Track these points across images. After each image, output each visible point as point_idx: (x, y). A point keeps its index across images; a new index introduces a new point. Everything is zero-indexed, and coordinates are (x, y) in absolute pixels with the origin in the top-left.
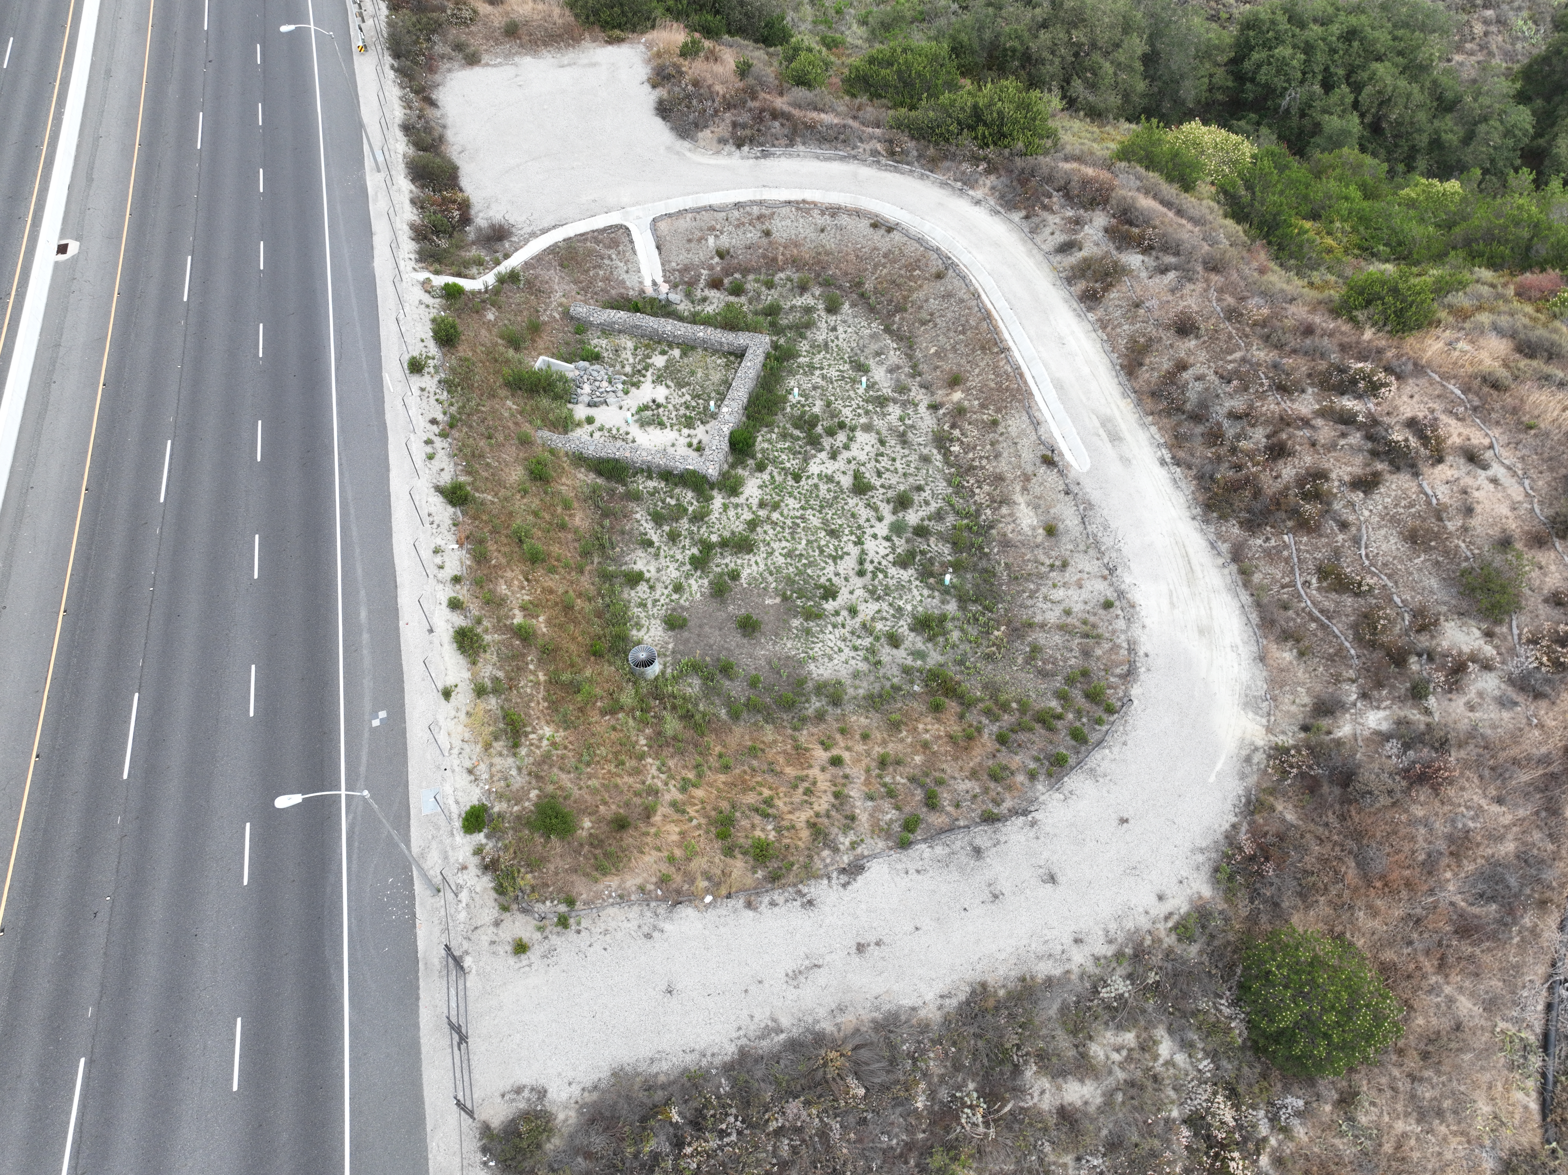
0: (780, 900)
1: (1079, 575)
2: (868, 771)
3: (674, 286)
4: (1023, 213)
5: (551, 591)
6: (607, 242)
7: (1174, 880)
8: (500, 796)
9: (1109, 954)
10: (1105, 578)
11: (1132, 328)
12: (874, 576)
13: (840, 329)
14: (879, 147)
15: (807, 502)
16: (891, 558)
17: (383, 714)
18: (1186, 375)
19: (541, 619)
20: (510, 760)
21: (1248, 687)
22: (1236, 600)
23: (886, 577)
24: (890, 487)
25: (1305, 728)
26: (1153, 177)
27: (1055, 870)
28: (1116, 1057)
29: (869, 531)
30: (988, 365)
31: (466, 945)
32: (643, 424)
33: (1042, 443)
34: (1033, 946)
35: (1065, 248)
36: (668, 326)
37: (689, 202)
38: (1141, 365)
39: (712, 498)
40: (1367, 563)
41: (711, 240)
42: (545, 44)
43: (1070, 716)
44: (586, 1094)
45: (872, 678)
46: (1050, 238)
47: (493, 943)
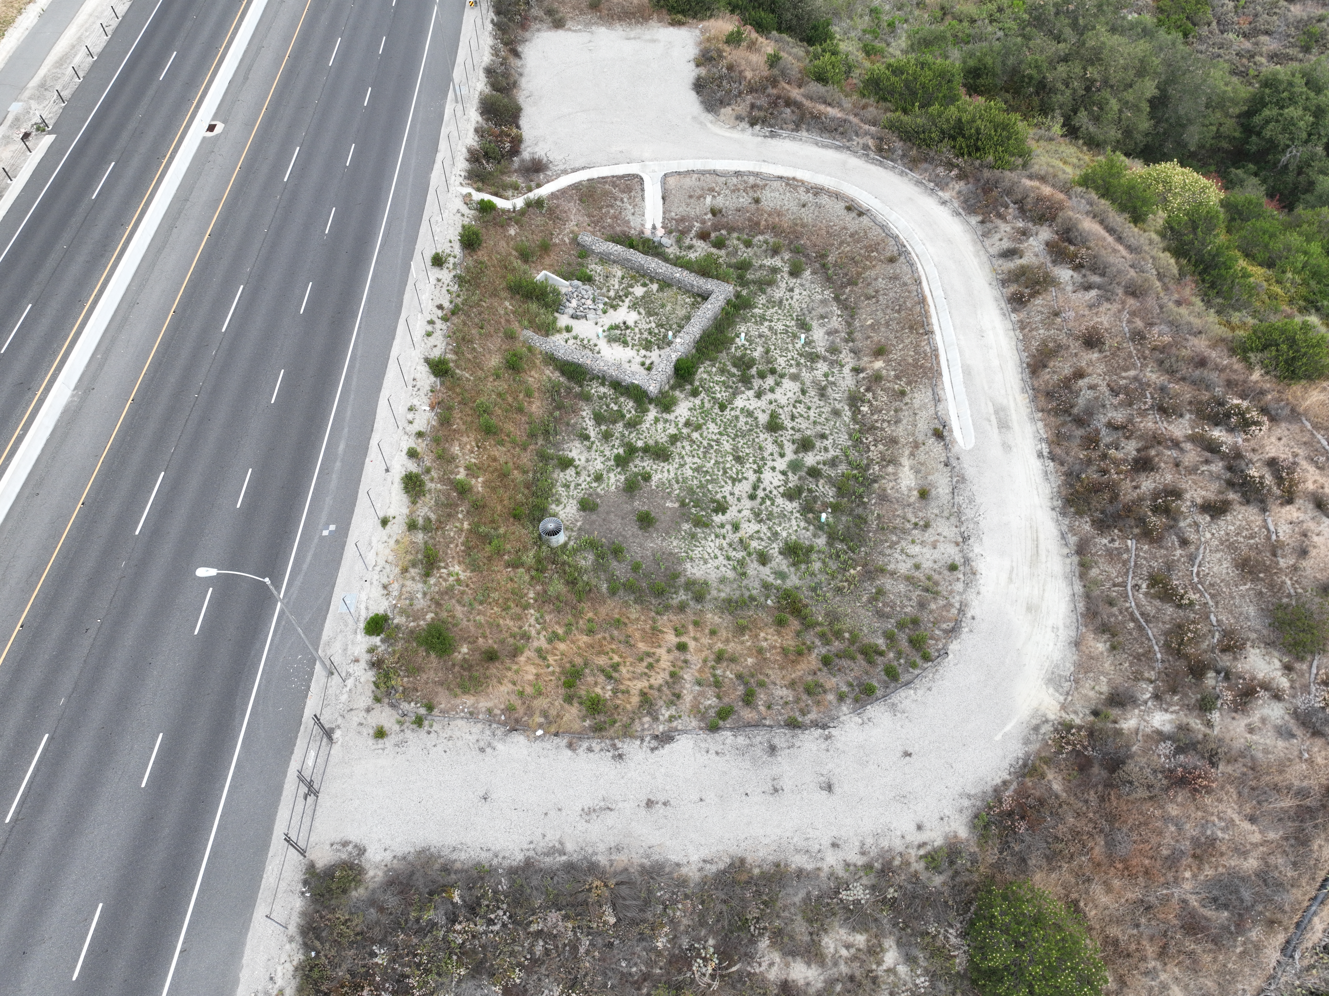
0: (596, 747)
1: (937, 537)
2: (705, 661)
3: (669, 232)
4: (980, 218)
5: (495, 460)
6: (622, 186)
7: (937, 816)
8: (403, 612)
9: (860, 863)
10: (957, 544)
11: (1047, 333)
12: (763, 502)
13: (797, 291)
14: (871, 143)
15: (725, 429)
16: (781, 490)
17: (332, 527)
18: (1081, 383)
19: (480, 480)
20: (420, 586)
21: (1057, 666)
22: (1069, 588)
23: (773, 504)
24: (799, 430)
25: (1095, 713)
26: (1104, 203)
27: (834, 781)
28: (844, 952)
29: (770, 464)
30: (911, 343)
31: (340, 721)
32: (611, 340)
33: (937, 418)
34: (795, 840)
35: (1008, 254)
36: (653, 264)
37: (698, 165)
38: (1045, 366)
39: (647, 410)
40: (1196, 580)
41: (709, 199)
42: (620, 19)
43: (891, 655)
44: (395, 861)
45: (735, 586)
46: (998, 243)
47: (361, 724)
